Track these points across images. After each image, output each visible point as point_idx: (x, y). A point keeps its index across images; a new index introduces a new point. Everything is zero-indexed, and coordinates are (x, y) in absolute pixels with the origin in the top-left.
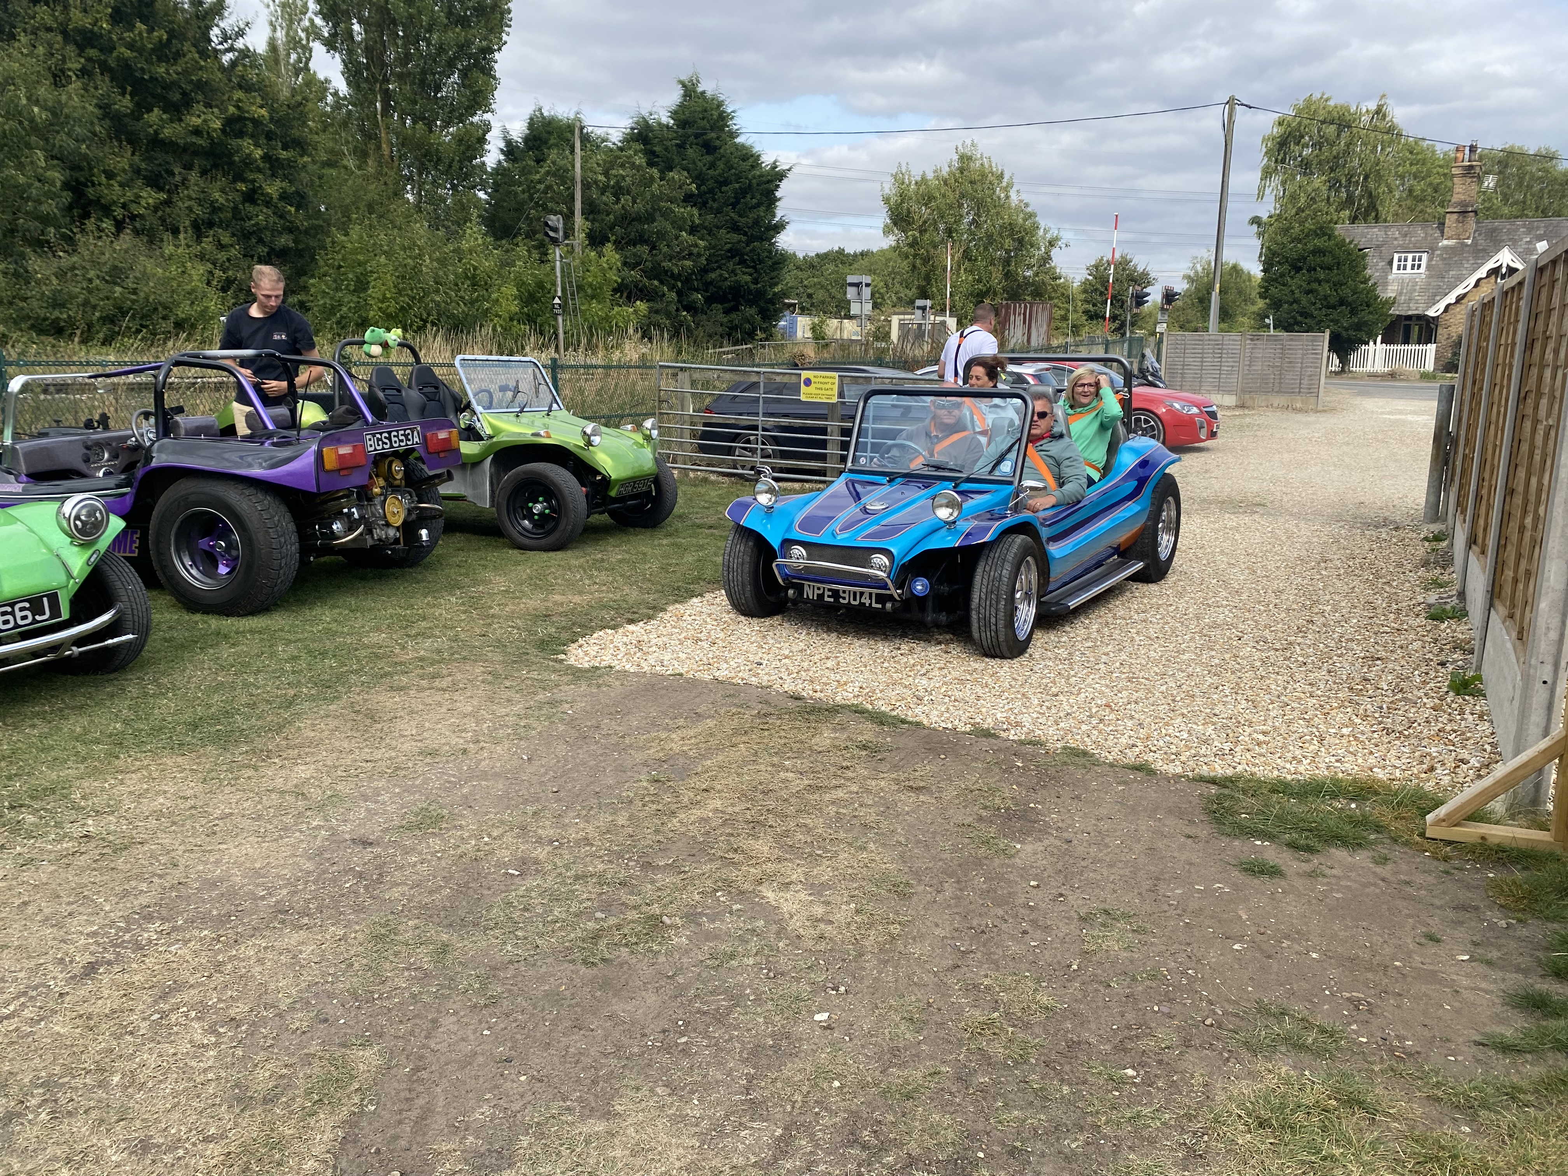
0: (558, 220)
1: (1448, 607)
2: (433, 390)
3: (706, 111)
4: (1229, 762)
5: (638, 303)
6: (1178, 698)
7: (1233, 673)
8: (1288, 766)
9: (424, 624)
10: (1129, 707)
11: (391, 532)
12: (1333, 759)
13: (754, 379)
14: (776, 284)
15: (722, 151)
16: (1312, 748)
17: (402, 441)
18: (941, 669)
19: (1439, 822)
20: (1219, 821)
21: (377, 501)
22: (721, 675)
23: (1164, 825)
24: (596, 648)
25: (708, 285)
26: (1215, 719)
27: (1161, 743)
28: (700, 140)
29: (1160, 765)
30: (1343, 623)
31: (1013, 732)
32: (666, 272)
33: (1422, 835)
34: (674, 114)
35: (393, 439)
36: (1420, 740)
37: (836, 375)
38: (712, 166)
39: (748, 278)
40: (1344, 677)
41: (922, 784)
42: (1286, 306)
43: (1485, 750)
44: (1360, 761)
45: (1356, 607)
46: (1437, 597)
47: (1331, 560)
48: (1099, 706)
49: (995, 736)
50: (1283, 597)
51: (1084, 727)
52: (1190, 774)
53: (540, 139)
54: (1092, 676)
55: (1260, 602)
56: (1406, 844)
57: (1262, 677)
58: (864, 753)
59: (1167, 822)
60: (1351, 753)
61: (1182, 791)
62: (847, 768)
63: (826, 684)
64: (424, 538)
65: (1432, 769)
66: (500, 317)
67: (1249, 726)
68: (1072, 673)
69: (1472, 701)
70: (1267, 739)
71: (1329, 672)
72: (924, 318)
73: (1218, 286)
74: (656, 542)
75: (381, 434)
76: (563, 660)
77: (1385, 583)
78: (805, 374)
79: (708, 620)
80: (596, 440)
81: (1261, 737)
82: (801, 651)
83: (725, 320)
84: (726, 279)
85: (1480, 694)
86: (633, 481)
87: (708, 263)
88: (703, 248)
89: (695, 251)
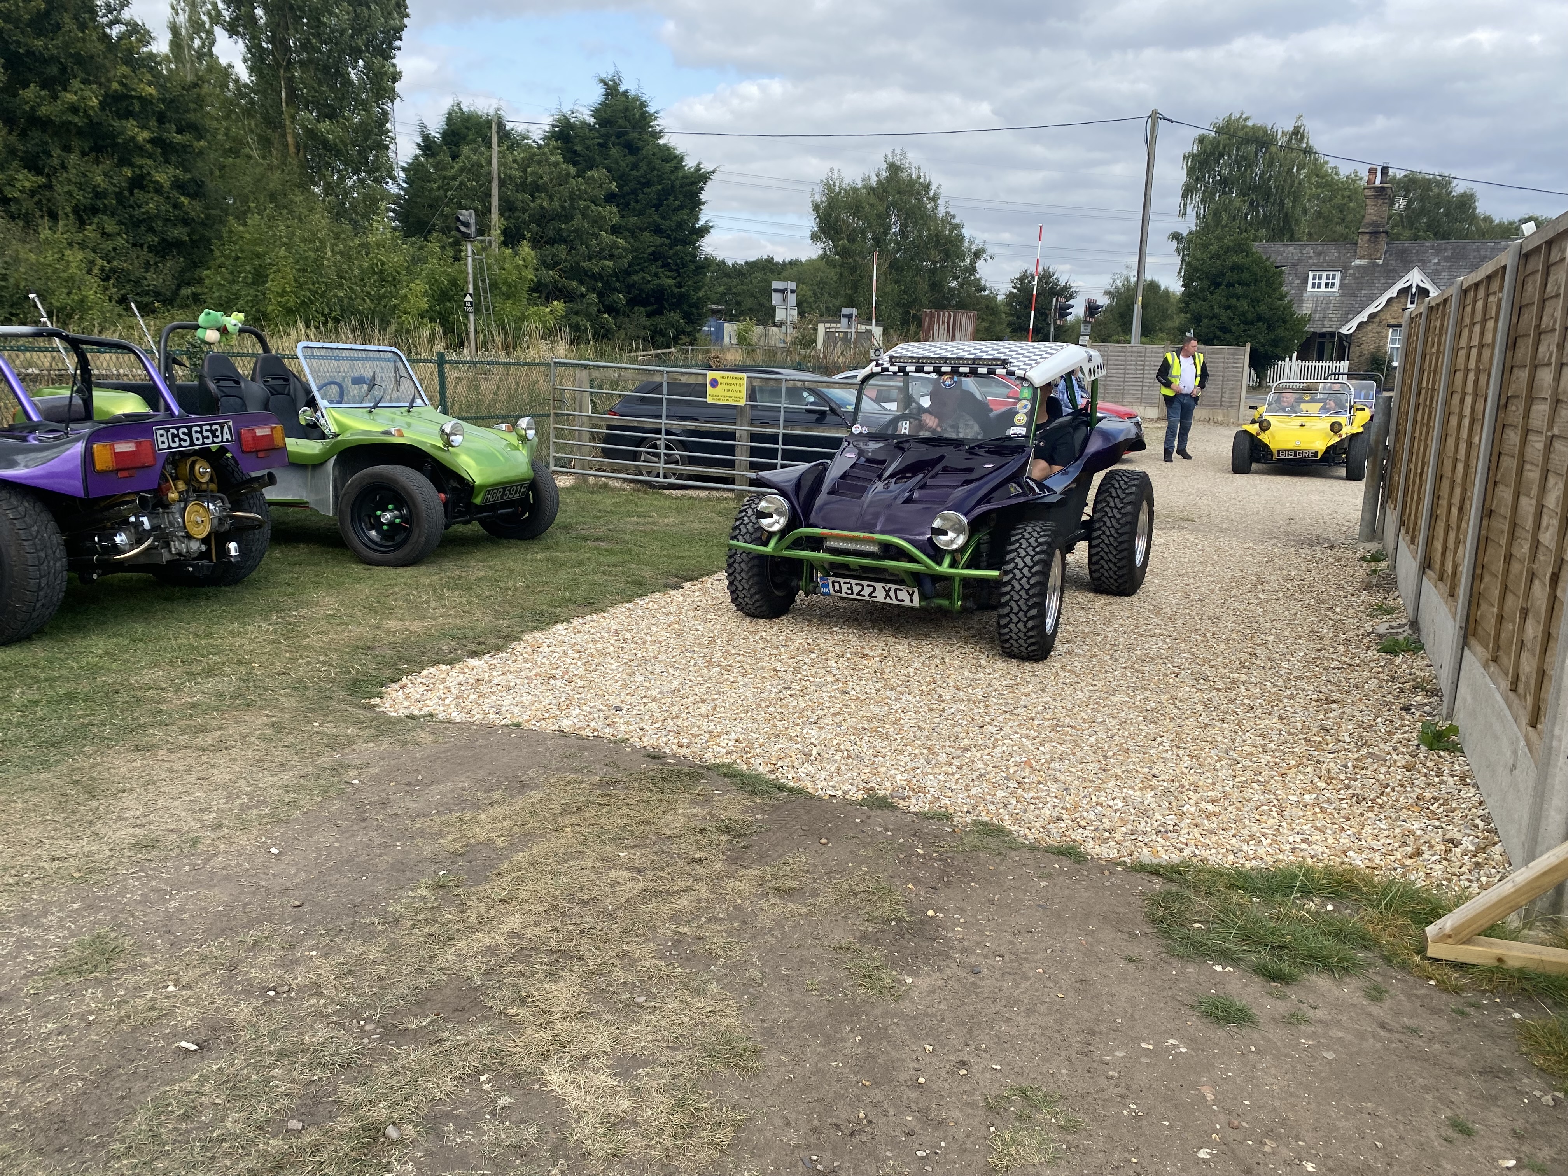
0: (470, 216)
1: (1401, 638)
2: (281, 382)
3: (628, 110)
4: (1174, 842)
5: (556, 302)
6: (1110, 754)
7: (1172, 720)
8: (1245, 847)
9: (216, 658)
10: (1052, 765)
11: (195, 546)
12: (1298, 838)
13: (657, 379)
14: (700, 289)
15: (644, 152)
16: (1271, 821)
17: (207, 438)
18: (835, 715)
19: (1444, 938)
20: (1166, 934)
21: (175, 508)
22: (566, 723)
23: (1099, 942)
24: (422, 689)
25: (629, 288)
26: (1154, 782)
27: (1092, 816)
28: (622, 140)
29: (1091, 848)
30: (1289, 657)
31: (914, 801)
32: (586, 272)
33: (1422, 951)
34: (596, 113)
35: (195, 435)
36: (1398, 811)
37: (744, 375)
38: (635, 166)
39: (671, 282)
40: (1299, 725)
41: (792, 884)
42: (1206, 321)
43: (1476, 826)
44: (1331, 841)
45: (1300, 637)
46: (1387, 625)
47: (1268, 583)
48: (1017, 765)
49: (892, 807)
50: (1221, 625)
51: (1000, 794)
52: (1127, 859)
53: (458, 134)
54: (1010, 724)
55: (1196, 630)
56: (1404, 966)
57: (1206, 725)
58: (724, 838)
59: (1102, 936)
60: (1317, 829)
61: (1119, 887)
62: (700, 861)
63: (695, 736)
64: (233, 553)
65: (1418, 853)
66: (409, 313)
67: (1196, 792)
68: (987, 719)
69: (1448, 758)
70: (1217, 809)
71: (1281, 719)
72: (850, 326)
73: (1140, 299)
74: (529, 557)
75: (178, 429)
76: (375, 706)
77: (1328, 609)
78: (711, 375)
79: (570, 651)
80: (457, 439)
81: (1210, 807)
82: (673, 692)
83: (648, 323)
84: (649, 281)
85: (1456, 749)
86: (504, 486)
87: (630, 265)
88: (625, 249)
89: (616, 252)
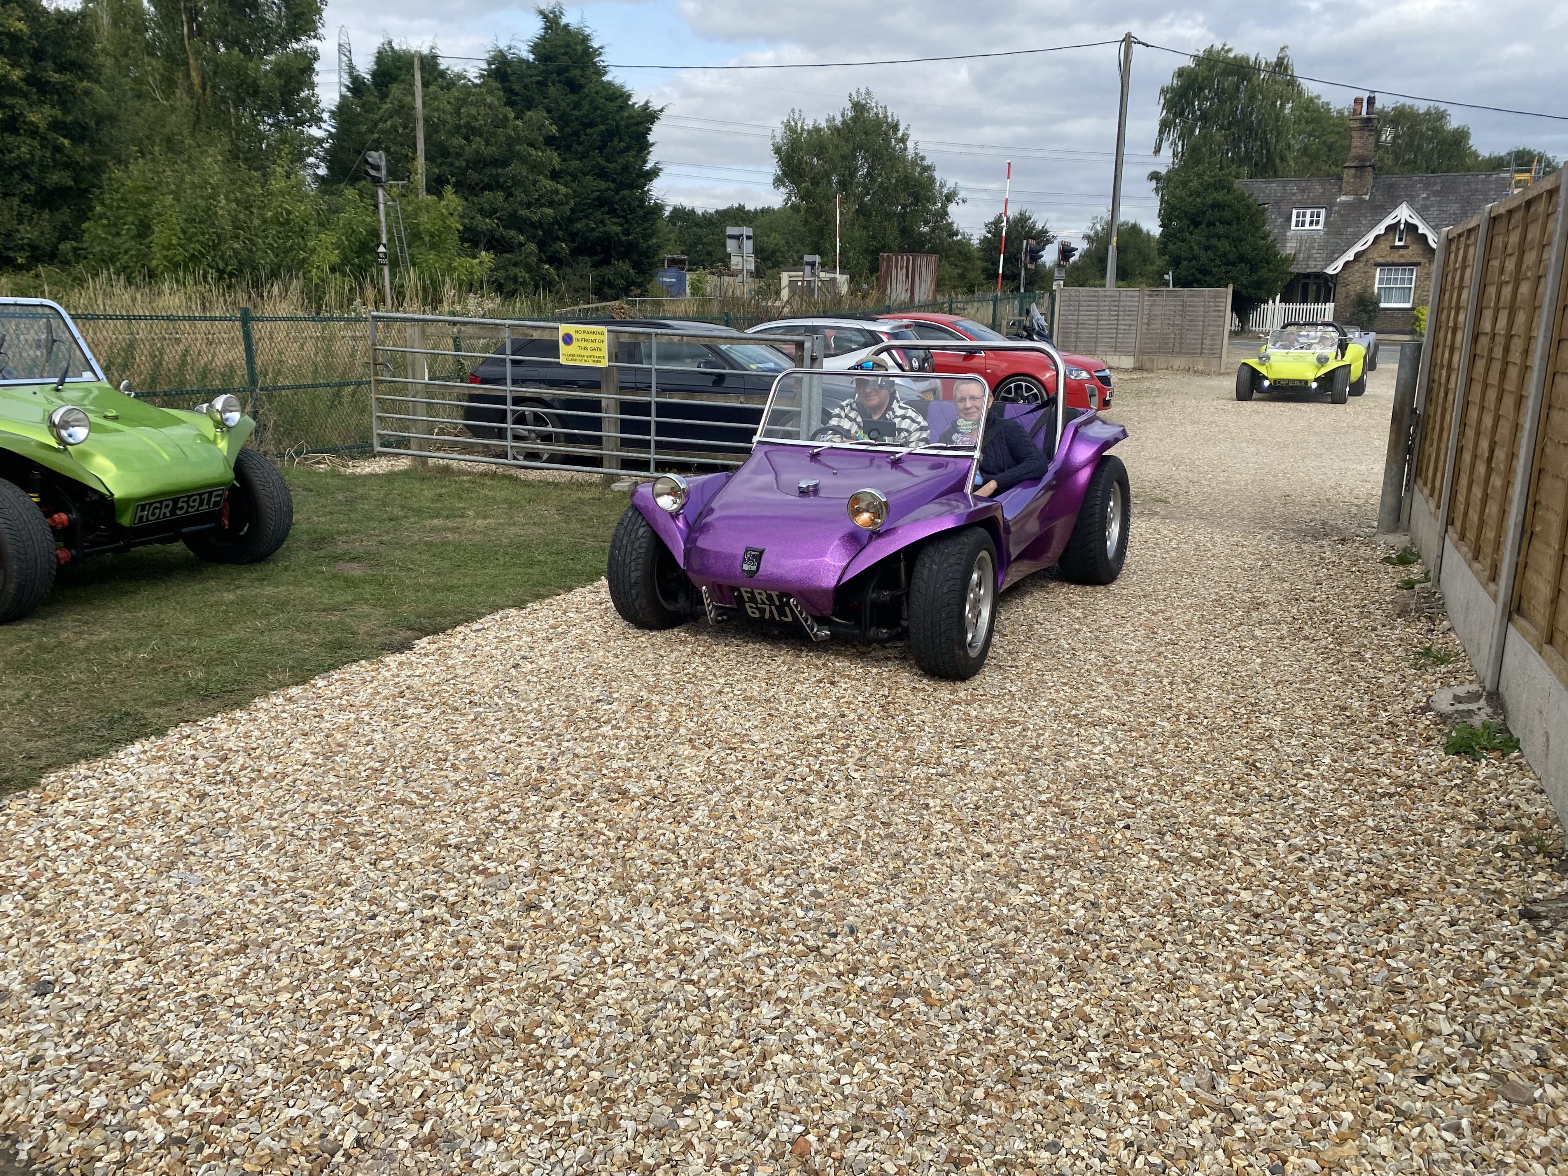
0: (381, 157)
1: (1477, 721)
3: (568, 46)
5: (484, 253)
15: (586, 90)
28: (563, 77)
32: (525, 220)
37: (605, 329)
38: (576, 106)
42: (1185, 263)
46: (1447, 693)
66: (318, 267)
72: (813, 275)
73: (1114, 241)
78: (564, 328)
80: (77, 432)
83: (594, 274)
84: (593, 229)
86: (173, 497)
87: (573, 211)
88: (566, 196)
89: (556, 199)
